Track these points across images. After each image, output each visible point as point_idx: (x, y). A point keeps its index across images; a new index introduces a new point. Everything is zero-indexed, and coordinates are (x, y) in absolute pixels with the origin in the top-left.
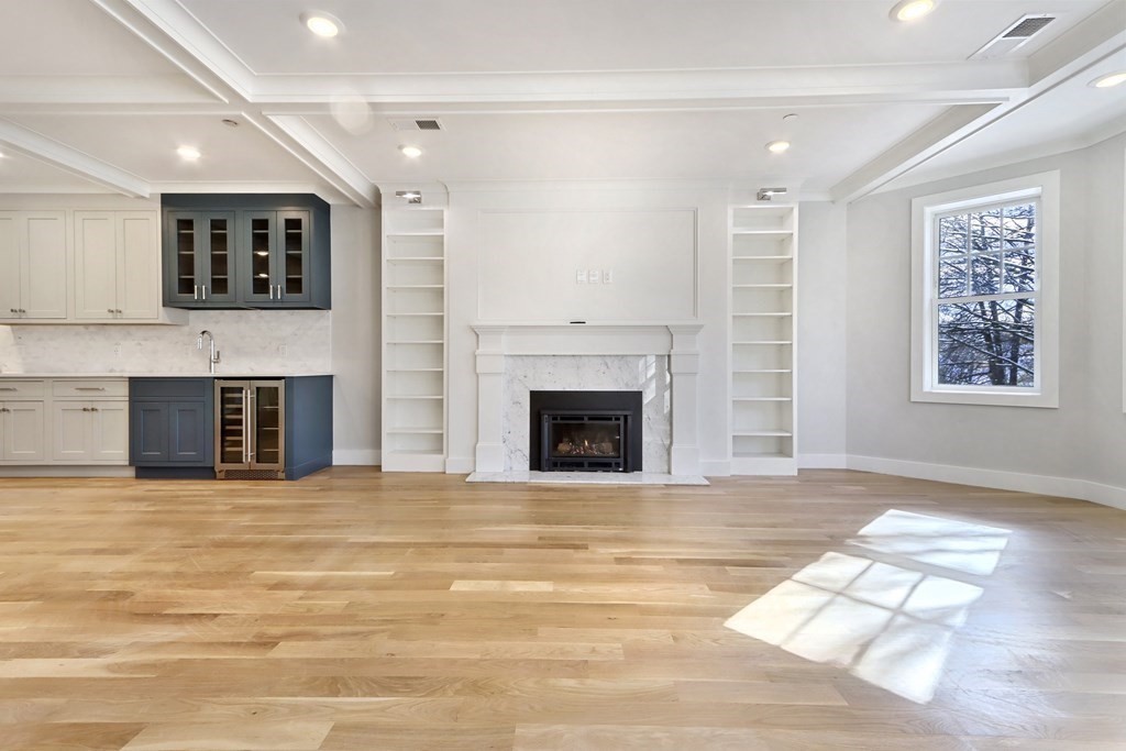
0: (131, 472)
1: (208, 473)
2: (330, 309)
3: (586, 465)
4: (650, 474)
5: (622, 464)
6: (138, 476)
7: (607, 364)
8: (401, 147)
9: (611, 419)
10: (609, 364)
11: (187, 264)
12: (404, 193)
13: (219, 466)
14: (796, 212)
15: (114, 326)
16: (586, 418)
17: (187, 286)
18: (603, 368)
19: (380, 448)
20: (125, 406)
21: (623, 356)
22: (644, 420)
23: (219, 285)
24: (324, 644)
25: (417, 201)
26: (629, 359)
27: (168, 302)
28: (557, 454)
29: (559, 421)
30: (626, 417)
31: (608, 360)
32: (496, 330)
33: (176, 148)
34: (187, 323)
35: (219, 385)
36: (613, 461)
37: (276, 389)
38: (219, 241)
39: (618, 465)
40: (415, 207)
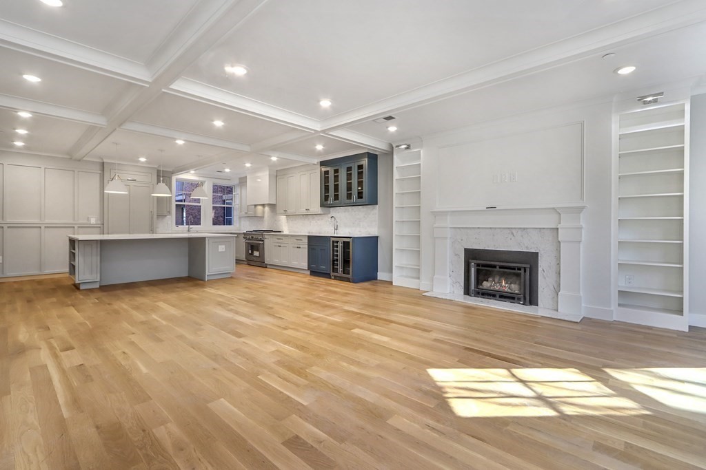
0: (309, 272)
1: (327, 276)
2: (377, 204)
3: (498, 296)
4: (543, 309)
5: (522, 299)
6: (311, 275)
7: (513, 234)
8: (387, 127)
9: (515, 269)
10: (515, 234)
11: (327, 188)
12: (400, 146)
13: (332, 274)
14: (687, 108)
15: (307, 215)
16: (498, 267)
17: (326, 198)
18: (511, 236)
19: (392, 272)
20: (307, 246)
21: (524, 229)
22: (539, 272)
23: (336, 197)
24: (298, 333)
25: (408, 147)
26: (528, 230)
27: (322, 205)
28: (481, 287)
29: (480, 268)
30: (525, 268)
31: (514, 231)
32: (444, 214)
33: (315, 145)
34: (329, 213)
35: (332, 239)
36: (516, 296)
37: (349, 242)
38: (336, 178)
39: (519, 299)
40: (408, 151)
